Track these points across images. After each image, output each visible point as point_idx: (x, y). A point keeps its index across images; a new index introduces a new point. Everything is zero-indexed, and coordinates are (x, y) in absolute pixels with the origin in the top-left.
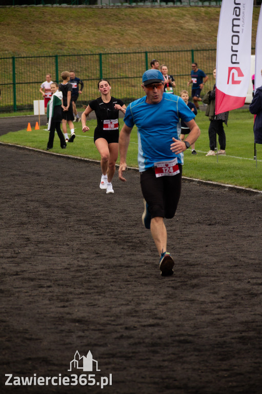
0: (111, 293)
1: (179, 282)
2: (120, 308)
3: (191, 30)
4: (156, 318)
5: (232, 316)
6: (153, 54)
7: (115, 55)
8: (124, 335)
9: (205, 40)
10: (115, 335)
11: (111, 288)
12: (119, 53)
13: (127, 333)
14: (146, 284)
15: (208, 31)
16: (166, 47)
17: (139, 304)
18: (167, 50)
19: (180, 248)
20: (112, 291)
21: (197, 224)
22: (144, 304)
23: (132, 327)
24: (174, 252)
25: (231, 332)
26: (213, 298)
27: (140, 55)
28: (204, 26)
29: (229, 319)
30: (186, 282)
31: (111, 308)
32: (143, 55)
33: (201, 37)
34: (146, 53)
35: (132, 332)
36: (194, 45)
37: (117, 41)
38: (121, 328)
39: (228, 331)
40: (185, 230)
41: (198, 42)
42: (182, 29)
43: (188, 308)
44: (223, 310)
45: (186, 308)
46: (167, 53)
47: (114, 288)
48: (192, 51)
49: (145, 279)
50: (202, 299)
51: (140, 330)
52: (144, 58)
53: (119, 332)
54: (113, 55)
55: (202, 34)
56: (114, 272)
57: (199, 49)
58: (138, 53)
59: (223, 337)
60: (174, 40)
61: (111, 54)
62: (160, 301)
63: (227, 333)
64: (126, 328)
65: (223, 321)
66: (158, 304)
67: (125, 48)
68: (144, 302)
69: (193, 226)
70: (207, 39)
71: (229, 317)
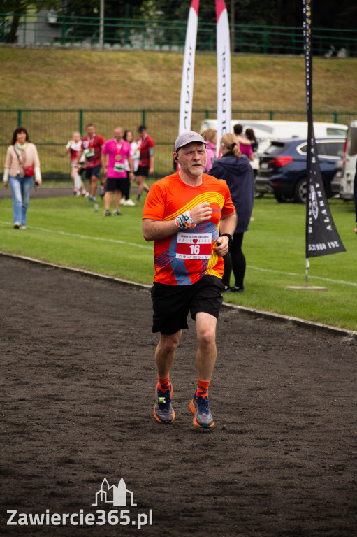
0: (37, 434)
1: (128, 424)
2: (50, 456)
3: (143, 83)
4: (98, 472)
5: (202, 473)
6: (90, 113)
7: (39, 113)
8: (56, 491)
9: (160, 97)
10: (43, 491)
11: (36, 427)
12: (45, 111)
13: (60, 490)
14: (83, 425)
15: (166, 86)
16: (109, 105)
17: (74, 451)
18: (110, 108)
19: (129, 378)
20: (37, 431)
21: (151, 347)
22: (81, 451)
23: (67, 482)
24: (121, 383)
25: (202, 495)
26: (174, 447)
27: (72, 114)
28: (160, 78)
29: (198, 478)
30: (137, 424)
31: (36, 454)
32: (77, 114)
33: (156, 93)
34: (81, 111)
35: (66, 489)
36: (147, 104)
37: (42, 94)
38: (52, 483)
39: (198, 494)
40: (134, 353)
41: (151, 99)
42: (131, 80)
43: (141, 459)
44: (189, 464)
45: (139, 460)
46: (109, 113)
47: (40, 428)
48: (144, 112)
49: (82, 418)
50: (160, 449)
51: (76, 487)
52: (77, 119)
53: (49, 488)
54: (36, 113)
55: (158, 89)
56: (39, 406)
57: (152, 108)
58: (71, 111)
59: (191, 501)
60: (120, 95)
61: (34, 111)
62: (103, 448)
63: (196, 497)
64: (59, 483)
65: (191, 481)
66: (100, 452)
67: (53, 103)
68: (81, 448)
69: (145, 349)
70: (164, 97)
71: (198, 475)
